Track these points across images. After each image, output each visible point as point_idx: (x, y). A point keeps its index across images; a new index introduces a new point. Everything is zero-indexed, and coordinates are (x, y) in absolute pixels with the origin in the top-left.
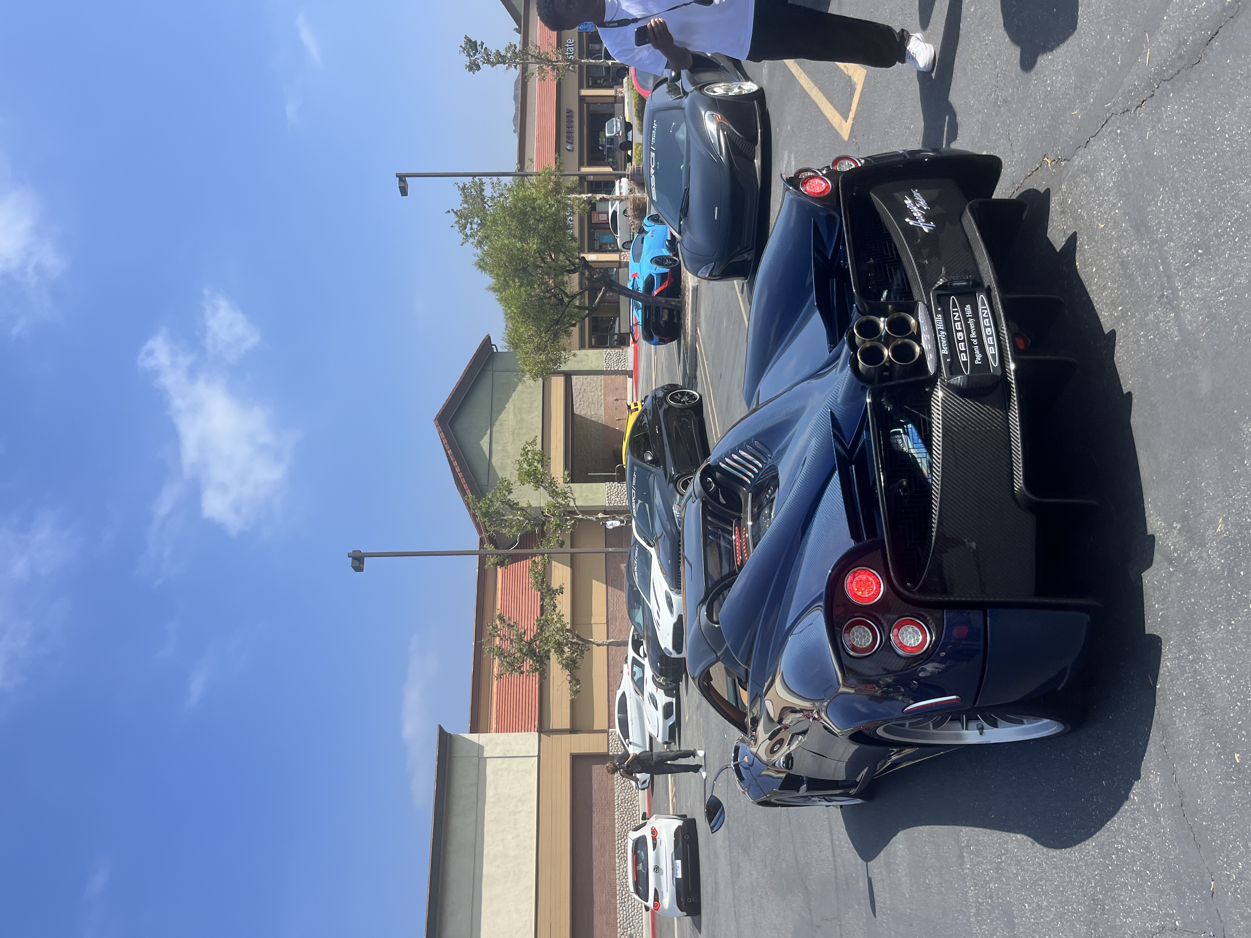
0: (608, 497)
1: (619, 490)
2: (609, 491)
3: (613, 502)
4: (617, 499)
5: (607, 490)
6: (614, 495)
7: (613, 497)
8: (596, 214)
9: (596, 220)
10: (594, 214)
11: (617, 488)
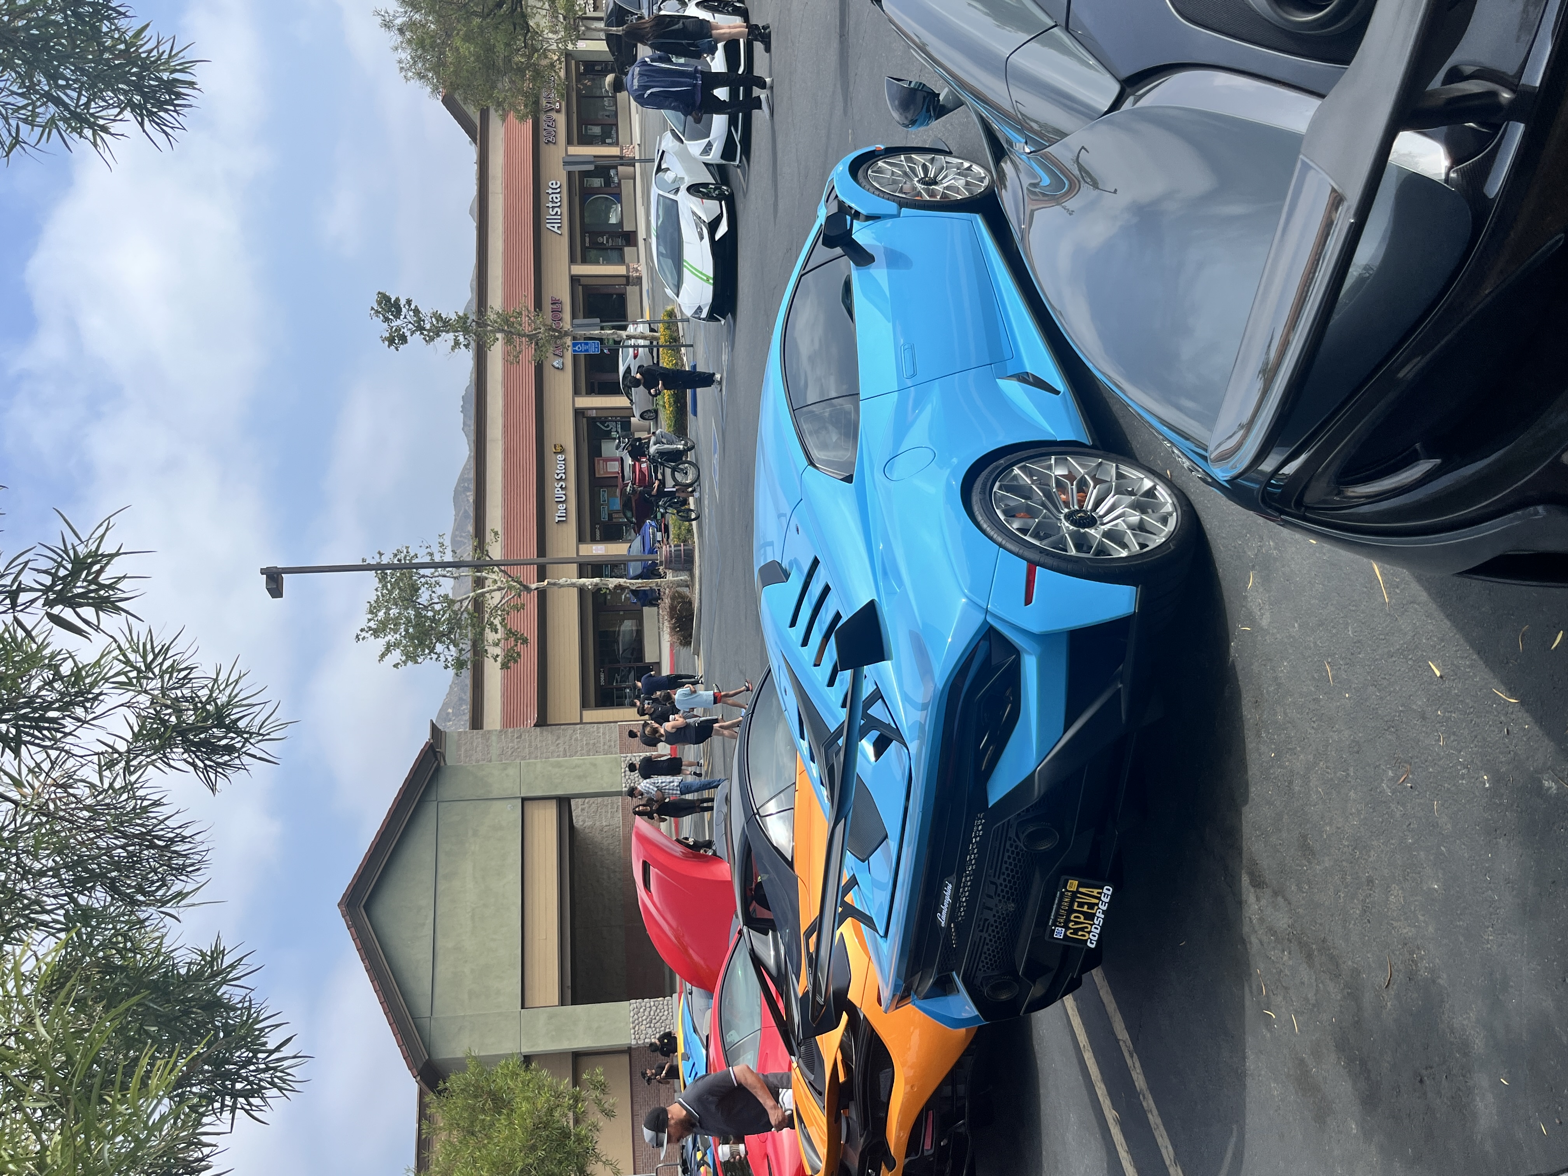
0: (634, 1028)
1: (652, 1013)
2: (636, 1016)
3: (643, 1037)
4: (650, 1031)
5: (632, 1014)
6: (644, 1022)
7: (643, 1027)
8: (601, 462)
9: (602, 472)
10: (599, 461)
11: (648, 1009)
